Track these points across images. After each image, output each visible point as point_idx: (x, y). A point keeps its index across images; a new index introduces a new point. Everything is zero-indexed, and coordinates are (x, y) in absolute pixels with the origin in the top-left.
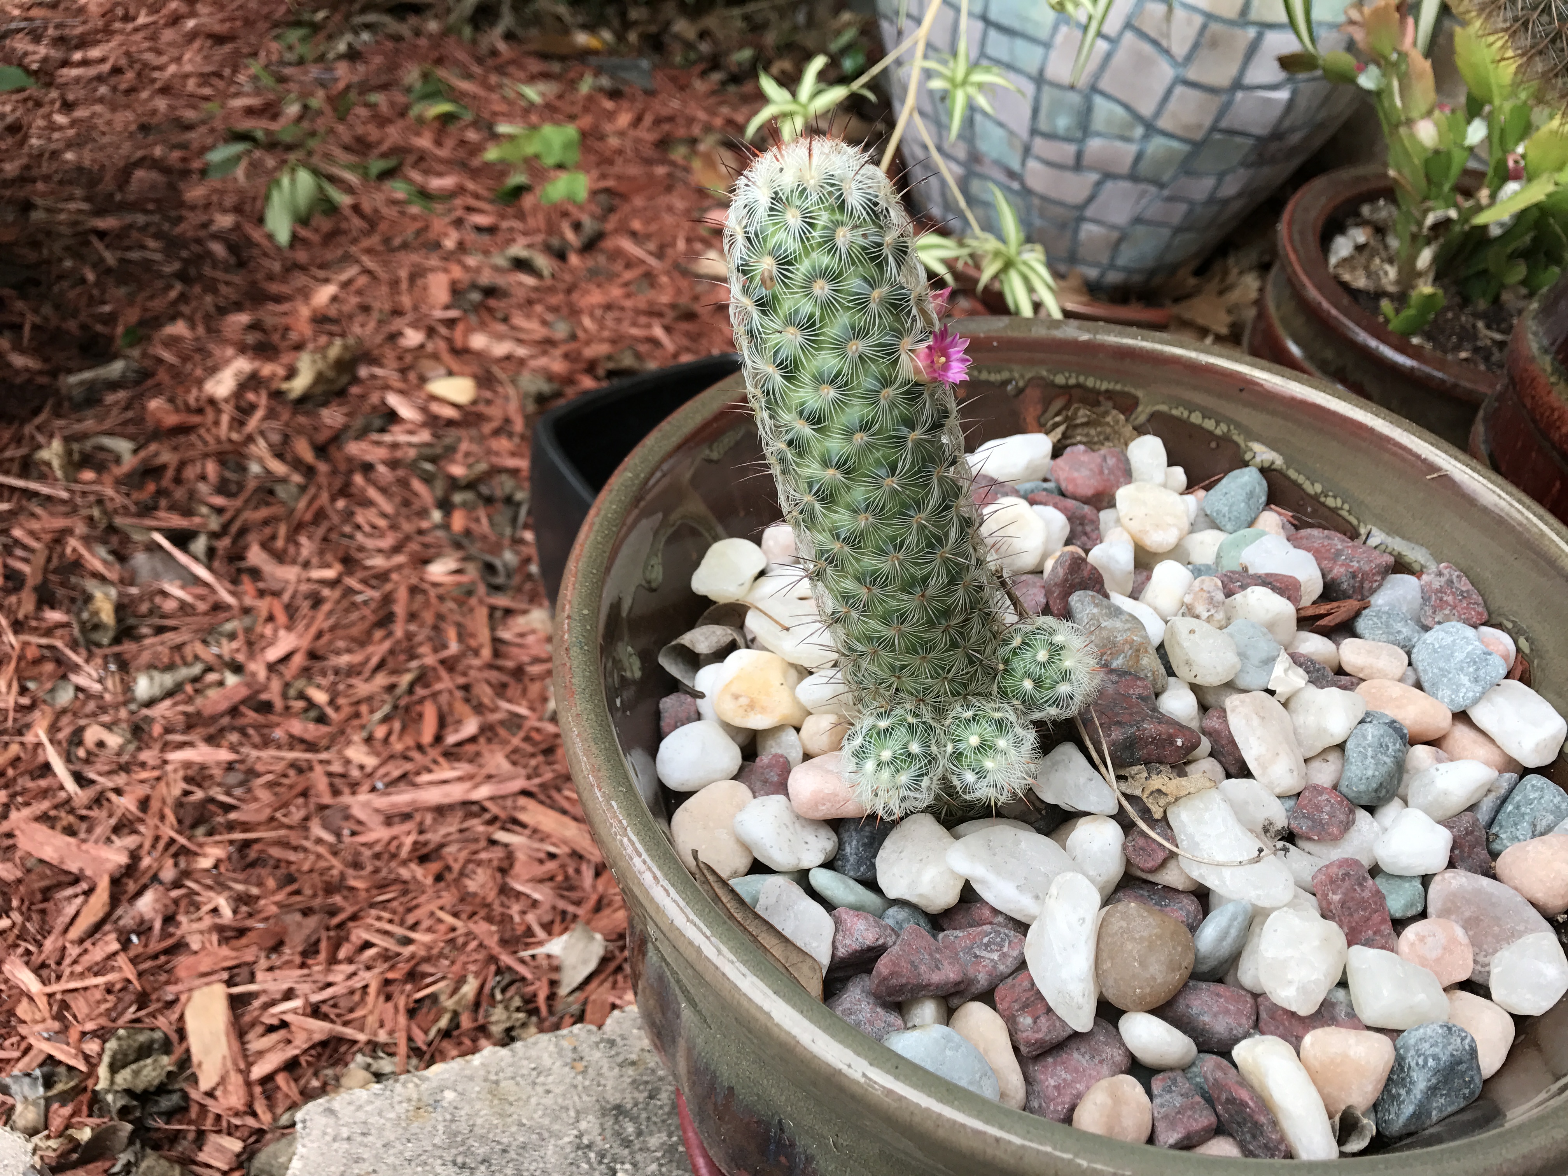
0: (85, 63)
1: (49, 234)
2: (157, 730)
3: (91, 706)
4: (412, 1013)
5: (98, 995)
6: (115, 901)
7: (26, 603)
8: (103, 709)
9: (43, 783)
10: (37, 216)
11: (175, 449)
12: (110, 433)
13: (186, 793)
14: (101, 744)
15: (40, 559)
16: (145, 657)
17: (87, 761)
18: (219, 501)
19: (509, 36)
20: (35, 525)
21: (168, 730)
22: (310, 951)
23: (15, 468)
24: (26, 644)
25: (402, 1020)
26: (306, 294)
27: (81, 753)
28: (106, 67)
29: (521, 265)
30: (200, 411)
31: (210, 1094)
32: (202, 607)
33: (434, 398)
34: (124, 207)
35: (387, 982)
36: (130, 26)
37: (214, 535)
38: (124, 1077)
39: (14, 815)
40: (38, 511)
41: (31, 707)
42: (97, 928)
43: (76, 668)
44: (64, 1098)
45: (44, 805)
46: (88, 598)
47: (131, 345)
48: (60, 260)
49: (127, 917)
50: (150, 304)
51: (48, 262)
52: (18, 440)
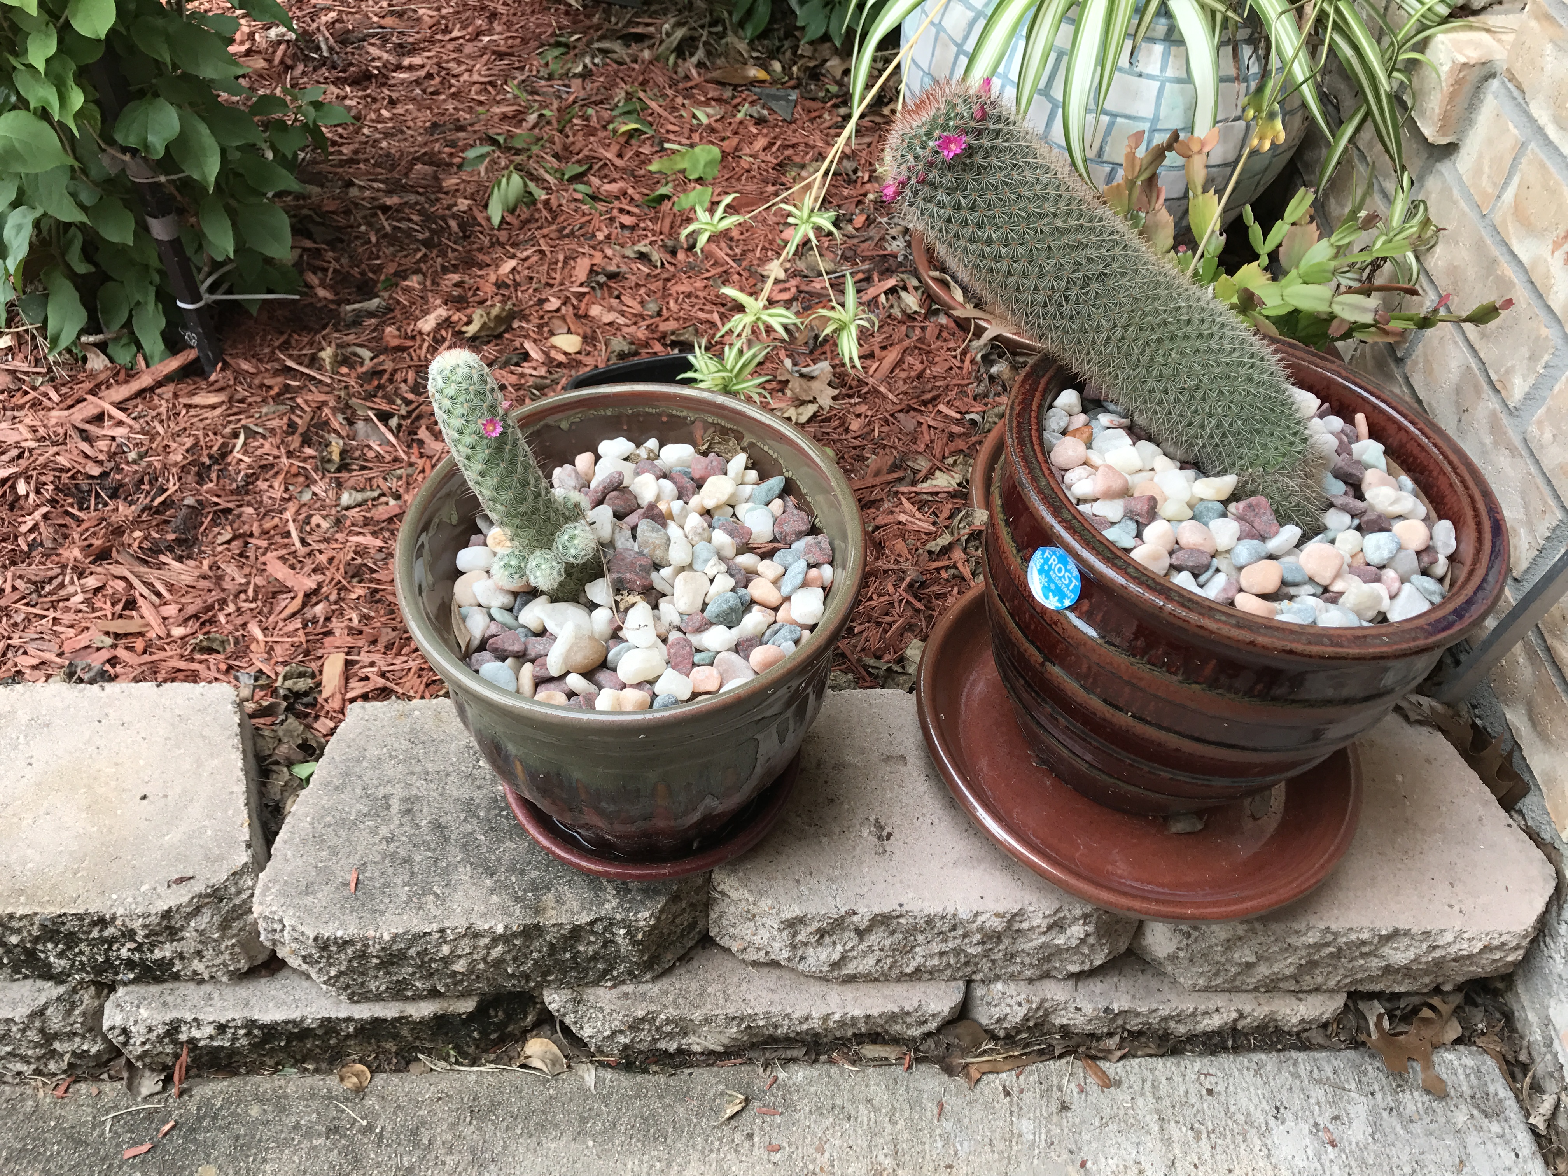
0: (411, 68)
1: (356, 205)
2: (348, 523)
3: (318, 505)
4: (428, 685)
5: (287, 646)
6: (304, 605)
7: (295, 441)
8: (323, 507)
9: (286, 541)
10: (354, 192)
11: (393, 361)
12: (361, 346)
13: (354, 559)
14: (318, 526)
15: (307, 417)
16: (352, 482)
17: (310, 534)
18: (410, 396)
19: (700, 65)
20: (309, 398)
21: (353, 525)
22: (389, 647)
23: (306, 361)
24: (292, 464)
25: (422, 687)
26: (497, 263)
27: (308, 529)
28: (422, 73)
29: (643, 257)
30: (413, 338)
31: (326, 700)
32: (388, 458)
33: (554, 347)
34: (404, 189)
35: (421, 669)
36: (447, 37)
37: (403, 417)
38: (289, 684)
39: (269, 554)
40: (313, 388)
41: (289, 500)
42: (294, 615)
43: (315, 482)
44: (262, 688)
45: (283, 552)
46: (329, 444)
47: (386, 289)
48: (360, 225)
49: (309, 613)
50: (403, 261)
51: (352, 227)
52: (311, 343)
